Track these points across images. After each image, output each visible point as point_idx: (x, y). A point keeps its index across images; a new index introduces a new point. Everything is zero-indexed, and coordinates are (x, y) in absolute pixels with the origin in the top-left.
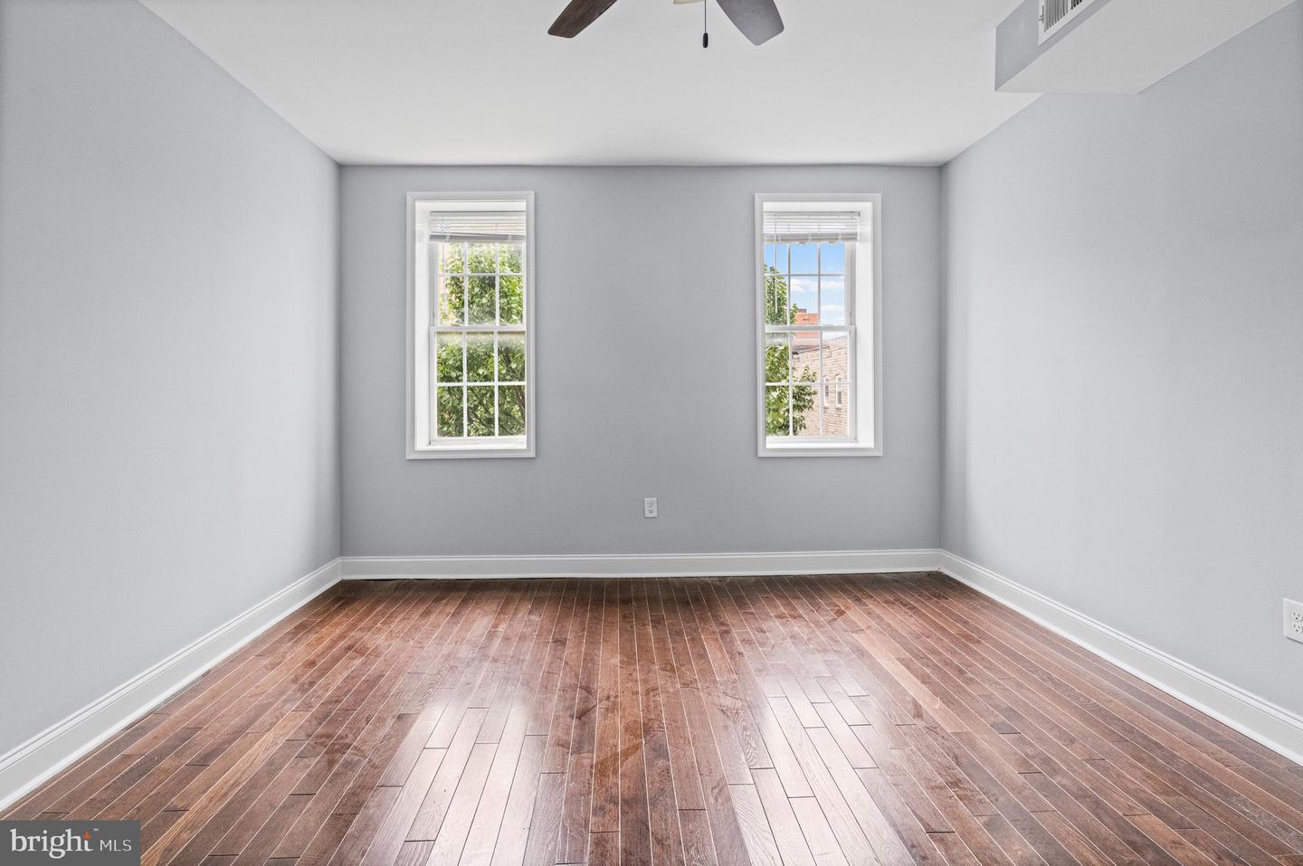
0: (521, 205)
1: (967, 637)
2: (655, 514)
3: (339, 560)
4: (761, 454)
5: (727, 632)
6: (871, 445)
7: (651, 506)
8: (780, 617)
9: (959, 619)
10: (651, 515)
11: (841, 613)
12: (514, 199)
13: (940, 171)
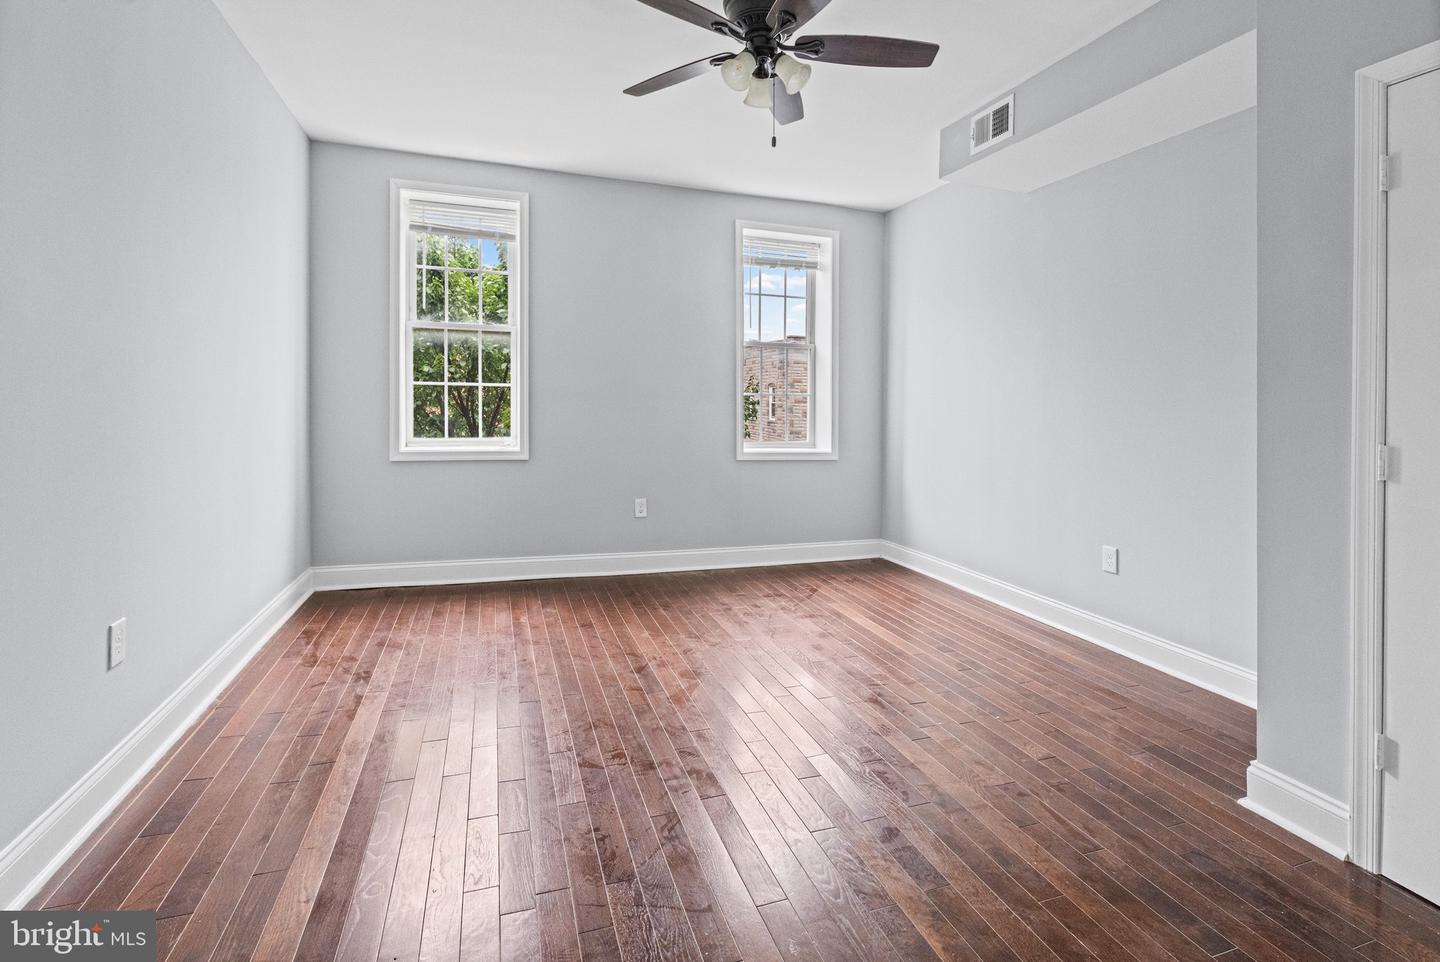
0: (516, 205)
1: (911, 600)
2: (644, 514)
3: (311, 571)
4: (740, 458)
5: (730, 609)
6: (829, 450)
7: (641, 507)
8: (767, 596)
9: (902, 589)
10: (641, 515)
11: (814, 591)
12: (508, 198)
13: (884, 216)
